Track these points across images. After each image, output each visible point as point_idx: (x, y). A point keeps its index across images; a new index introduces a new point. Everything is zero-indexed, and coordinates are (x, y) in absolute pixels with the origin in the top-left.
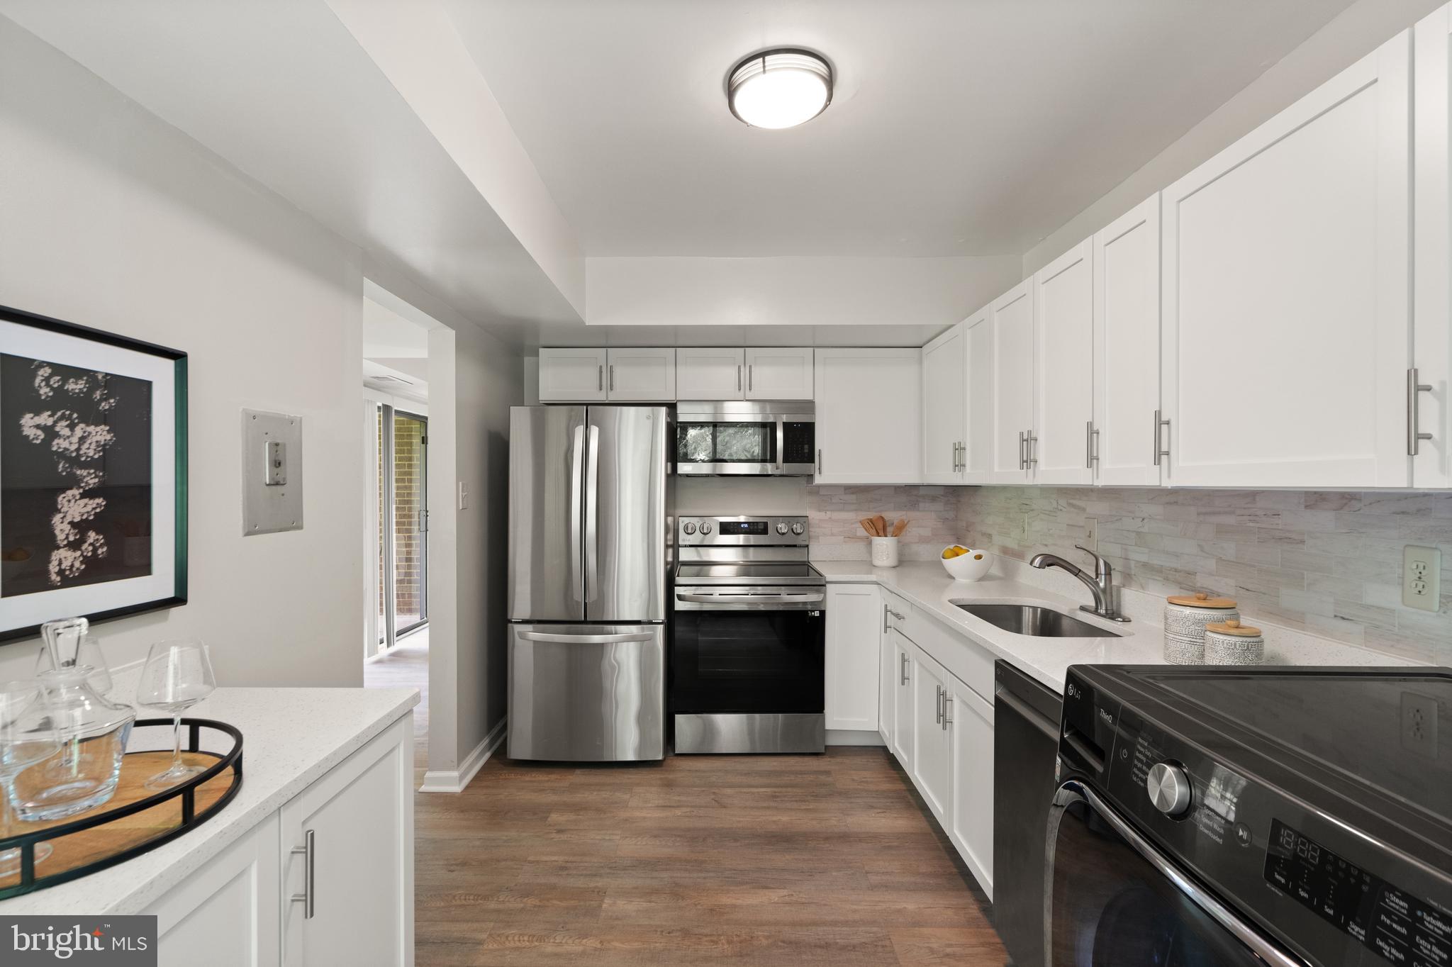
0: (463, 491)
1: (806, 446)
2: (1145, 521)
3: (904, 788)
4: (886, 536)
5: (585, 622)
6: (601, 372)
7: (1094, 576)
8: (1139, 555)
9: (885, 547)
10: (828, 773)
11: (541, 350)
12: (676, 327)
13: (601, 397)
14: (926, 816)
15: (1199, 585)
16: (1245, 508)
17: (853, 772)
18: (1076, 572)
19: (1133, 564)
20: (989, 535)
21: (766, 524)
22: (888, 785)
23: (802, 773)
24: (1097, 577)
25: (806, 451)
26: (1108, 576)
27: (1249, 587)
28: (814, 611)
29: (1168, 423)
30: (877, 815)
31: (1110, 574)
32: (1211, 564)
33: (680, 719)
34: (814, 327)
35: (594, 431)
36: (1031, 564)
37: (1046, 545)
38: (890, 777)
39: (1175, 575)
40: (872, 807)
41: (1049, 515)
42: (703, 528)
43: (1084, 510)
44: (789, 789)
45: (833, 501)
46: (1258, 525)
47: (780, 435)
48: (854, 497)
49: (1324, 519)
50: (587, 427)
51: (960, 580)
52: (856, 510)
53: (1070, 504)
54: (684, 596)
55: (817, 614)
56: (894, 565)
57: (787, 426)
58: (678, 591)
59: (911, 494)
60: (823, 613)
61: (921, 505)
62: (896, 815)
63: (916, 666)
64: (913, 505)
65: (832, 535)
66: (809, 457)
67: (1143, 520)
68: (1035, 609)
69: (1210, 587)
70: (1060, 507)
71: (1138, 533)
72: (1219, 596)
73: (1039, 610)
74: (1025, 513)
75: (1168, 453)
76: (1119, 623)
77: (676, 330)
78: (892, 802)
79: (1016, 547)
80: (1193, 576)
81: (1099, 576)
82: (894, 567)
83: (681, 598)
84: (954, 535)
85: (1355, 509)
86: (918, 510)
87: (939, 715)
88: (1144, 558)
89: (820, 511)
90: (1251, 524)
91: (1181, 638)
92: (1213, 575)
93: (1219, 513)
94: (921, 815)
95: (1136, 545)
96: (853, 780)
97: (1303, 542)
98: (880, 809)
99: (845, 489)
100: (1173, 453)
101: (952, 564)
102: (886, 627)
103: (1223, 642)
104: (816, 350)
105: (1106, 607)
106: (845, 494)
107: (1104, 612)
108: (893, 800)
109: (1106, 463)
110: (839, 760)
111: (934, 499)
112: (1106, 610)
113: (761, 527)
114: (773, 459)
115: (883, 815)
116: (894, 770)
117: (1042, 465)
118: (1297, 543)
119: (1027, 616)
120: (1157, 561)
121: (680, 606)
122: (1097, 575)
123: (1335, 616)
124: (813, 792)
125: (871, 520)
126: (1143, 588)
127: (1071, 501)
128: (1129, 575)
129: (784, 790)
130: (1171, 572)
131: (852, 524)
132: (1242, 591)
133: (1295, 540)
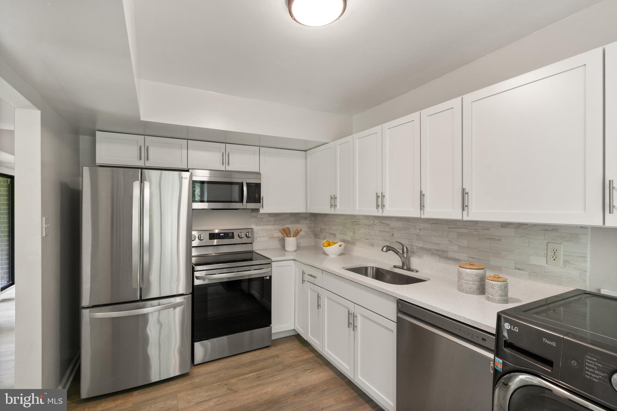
0: (46, 224)
1: (257, 195)
2: (422, 230)
3: (314, 355)
4: (291, 237)
5: (141, 300)
6: (140, 149)
7: (402, 253)
8: (418, 244)
9: (291, 242)
10: (277, 356)
11: (97, 132)
12: (188, 127)
13: (141, 164)
14: (330, 368)
15: (449, 256)
16: (472, 226)
17: (288, 352)
18: (397, 253)
19: (415, 248)
20: (334, 234)
21: (233, 233)
22: (306, 356)
23: (265, 359)
24: (403, 254)
25: (257, 197)
26: (407, 253)
27: (475, 257)
28: (267, 277)
29: (467, 193)
30: (310, 374)
31: (408, 253)
32: (456, 248)
33: (197, 345)
34: (259, 135)
35: (147, 185)
36: (382, 250)
37: (368, 239)
38: (306, 351)
39: (437, 252)
40: (306, 370)
41: (369, 226)
42: (201, 237)
43: (389, 225)
44: (264, 371)
45: (264, 220)
46: (478, 233)
47: (245, 189)
48: (273, 218)
49: (510, 232)
50: (141, 182)
51: (332, 256)
52: (274, 225)
53: (381, 222)
54: (198, 277)
55: (268, 278)
56: (295, 250)
57: (248, 185)
58: (197, 274)
59: (296, 217)
60: (270, 277)
61: (301, 221)
62: (318, 372)
63: (326, 299)
64: (298, 222)
65: (263, 237)
66: (258, 200)
67: (420, 229)
68: (373, 268)
69: (455, 257)
70: (375, 223)
71: (418, 235)
72: (459, 260)
73: (375, 268)
74: (355, 225)
75: (467, 206)
76: (415, 273)
77: (188, 129)
78: (313, 365)
79: (350, 240)
80: (446, 253)
81: (404, 253)
82: (295, 251)
83: (198, 278)
84: (313, 234)
85: (524, 228)
86: (300, 224)
87: (349, 324)
88: (421, 245)
89: (257, 226)
90: (475, 233)
91: (469, 282)
92: (456, 252)
93: (459, 228)
94: (328, 368)
95: (416, 240)
96: (291, 357)
97: (500, 240)
98: (310, 370)
99: (269, 215)
100: (470, 206)
101: (328, 249)
102: (303, 281)
103: (497, 284)
104: (260, 148)
105: (407, 266)
106: (269, 217)
107: (406, 268)
108: (313, 363)
109: (427, 208)
110: (279, 347)
111: (306, 218)
112: (407, 267)
113: (231, 235)
114: (242, 201)
115: (312, 373)
116: (305, 347)
117: (387, 207)
118: (498, 240)
119: (370, 271)
120: (427, 246)
121: (197, 282)
122: (403, 253)
123: (515, 268)
124: (276, 369)
125: (284, 229)
126: (420, 257)
127: (381, 221)
128: (413, 252)
129: (261, 372)
130: (435, 251)
131: (272, 231)
132: (470, 259)
133: (496, 239)
